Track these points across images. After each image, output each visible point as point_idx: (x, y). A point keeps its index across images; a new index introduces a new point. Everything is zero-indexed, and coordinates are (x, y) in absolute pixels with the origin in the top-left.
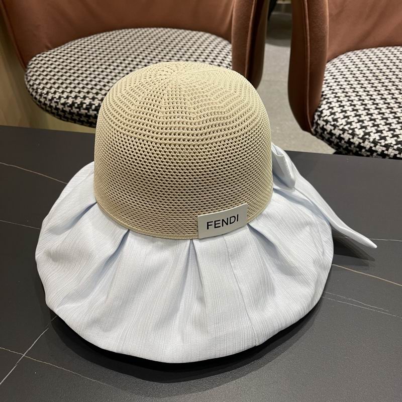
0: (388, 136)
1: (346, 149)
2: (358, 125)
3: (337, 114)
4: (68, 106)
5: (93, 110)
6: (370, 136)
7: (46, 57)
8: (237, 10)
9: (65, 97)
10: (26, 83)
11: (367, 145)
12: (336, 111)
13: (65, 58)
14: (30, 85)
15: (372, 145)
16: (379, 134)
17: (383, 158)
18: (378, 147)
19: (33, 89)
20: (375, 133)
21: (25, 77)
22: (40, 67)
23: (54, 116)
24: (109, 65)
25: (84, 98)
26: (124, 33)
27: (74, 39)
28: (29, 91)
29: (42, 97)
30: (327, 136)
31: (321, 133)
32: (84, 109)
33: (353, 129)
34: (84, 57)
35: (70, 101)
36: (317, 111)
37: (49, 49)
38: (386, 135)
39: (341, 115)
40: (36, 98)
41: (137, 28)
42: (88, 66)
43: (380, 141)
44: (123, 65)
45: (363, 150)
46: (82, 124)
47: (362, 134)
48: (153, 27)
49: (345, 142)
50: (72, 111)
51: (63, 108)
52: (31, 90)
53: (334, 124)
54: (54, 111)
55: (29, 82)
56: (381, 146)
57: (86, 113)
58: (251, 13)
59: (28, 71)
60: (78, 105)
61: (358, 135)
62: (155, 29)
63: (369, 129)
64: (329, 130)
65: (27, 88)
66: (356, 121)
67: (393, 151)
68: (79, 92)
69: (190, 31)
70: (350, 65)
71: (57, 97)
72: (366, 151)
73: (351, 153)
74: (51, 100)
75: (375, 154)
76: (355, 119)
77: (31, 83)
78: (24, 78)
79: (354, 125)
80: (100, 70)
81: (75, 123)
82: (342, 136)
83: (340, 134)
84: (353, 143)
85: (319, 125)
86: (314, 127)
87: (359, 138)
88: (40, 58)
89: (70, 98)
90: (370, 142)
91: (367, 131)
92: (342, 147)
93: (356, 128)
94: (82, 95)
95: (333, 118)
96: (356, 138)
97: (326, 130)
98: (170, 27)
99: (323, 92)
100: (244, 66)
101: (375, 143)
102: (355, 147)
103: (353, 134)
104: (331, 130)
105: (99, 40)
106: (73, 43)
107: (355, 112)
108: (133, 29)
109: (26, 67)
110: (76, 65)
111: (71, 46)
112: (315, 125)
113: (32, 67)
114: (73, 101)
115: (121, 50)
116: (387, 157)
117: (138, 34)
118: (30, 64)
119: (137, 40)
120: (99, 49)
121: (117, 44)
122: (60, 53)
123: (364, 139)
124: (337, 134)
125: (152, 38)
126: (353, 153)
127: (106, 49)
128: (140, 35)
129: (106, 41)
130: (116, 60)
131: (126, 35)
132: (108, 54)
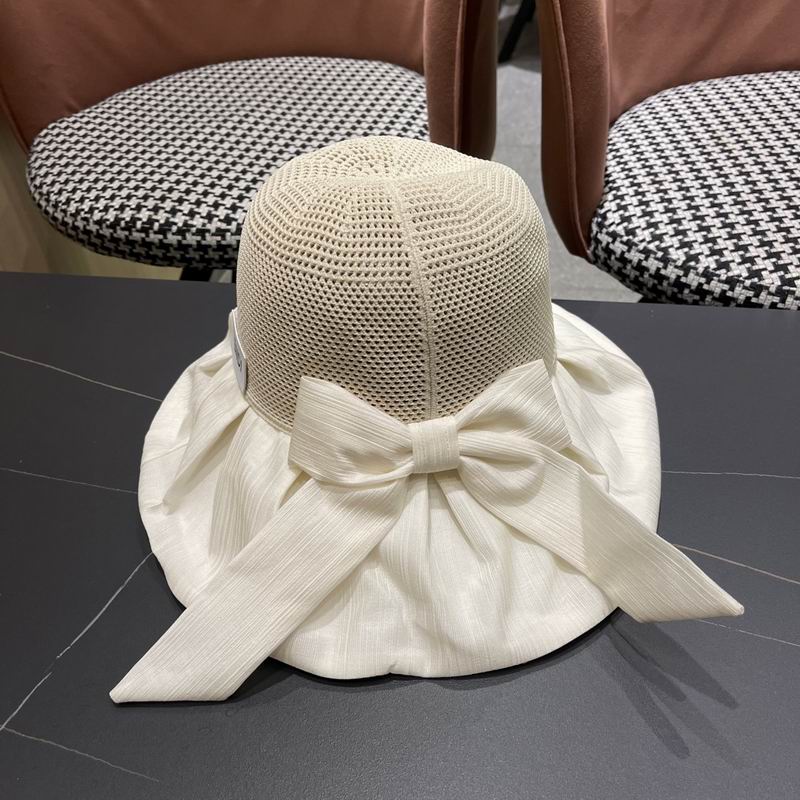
0: (733, 261)
1: (654, 289)
2: (675, 241)
3: (633, 219)
4: (108, 227)
5: (155, 233)
6: (698, 261)
7: (66, 128)
8: (429, 19)
9: (101, 208)
10: (29, 182)
11: (693, 280)
12: (632, 213)
13: (104, 127)
14: (35, 186)
15: (703, 280)
16: (717, 257)
17: (724, 306)
18: (713, 283)
19: (41, 194)
20: (707, 256)
21: (27, 170)
22: (55, 150)
23: (84, 245)
24: (189, 140)
25: (139, 208)
26: (222, 71)
27: (124, 88)
28: (34, 199)
29: (59, 209)
30: (616, 265)
31: (605, 259)
32: (138, 231)
33: (665, 250)
34: (140, 124)
35: (111, 216)
36: (595, 214)
37: (73, 111)
38: (730, 259)
39: (642, 222)
40: (47, 212)
41: (248, 59)
42: (147, 143)
43: (718, 272)
44: (217, 138)
45: (686, 291)
46: (138, 261)
47: (684, 258)
48: (280, 56)
49: (650, 275)
50: (115, 235)
51: (98, 230)
52: (37, 197)
53: (628, 240)
54: (81, 236)
55: (33, 179)
56: (719, 281)
57: (143, 239)
58: (457, 24)
59: (33, 159)
60: (126, 223)
61: (675, 261)
62: (284, 59)
63: (697, 249)
64: (619, 252)
65: (30, 192)
66: (672, 232)
67: (744, 291)
68: (129, 197)
69: (352, 61)
70: (667, 117)
71: (86, 210)
72: (691, 291)
73: (664, 298)
74: (74, 216)
75: (708, 298)
76: (670, 229)
77: (38, 182)
78: (25, 172)
79: (668, 241)
80: (171, 150)
81: (124, 258)
82: (644, 263)
83: (640, 261)
84: (666, 278)
85: (601, 243)
86: (592, 248)
87: (676, 267)
88: (56, 131)
89: (111, 210)
90: (697, 274)
91: (692, 252)
92: (646, 285)
93: (672, 246)
94: (133, 203)
96: (670, 268)
97: (613, 252)
98: (312, 55)
99: (609, 175)
100: (452, 129)
101: (708, 275)
102: (669, 284)
103: (666, 260)
104: (623, 253)
105: (172, 88)
106: (121, 97)
107: (670, 214)
108: (239, 62)
109: (29, 149)
110: (125, 142)
111: (116, 103)
112: (593, 242)
113: (39, 149)
114: (117, 215)
115: (214, 107)
116: (733, 304)
117: (249, 72)
118: (35, 143)
119: (247, 85)
120: (171, 106)
121: (207, 94)
122: (95, 118)
123: (686, 268)
124: (635, 260)
125: (276, 78)
126: (667, 298)
127: (185, 106)
128: (253, 74)
129: (186, 89)
130: (203, 127)
131: (226, 74)
132: (187, 117)
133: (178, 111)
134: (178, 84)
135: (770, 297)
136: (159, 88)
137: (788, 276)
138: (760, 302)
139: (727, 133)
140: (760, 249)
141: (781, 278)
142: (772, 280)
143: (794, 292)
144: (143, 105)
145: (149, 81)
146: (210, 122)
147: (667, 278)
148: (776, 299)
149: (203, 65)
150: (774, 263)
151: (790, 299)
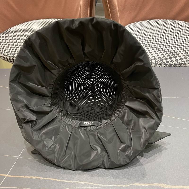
8: (82, 12)
9: (13, 54)
13: (9, 36)
26: (34, 22)
29: (3, 54)
34: (18, 35)
37: (1, 32)
48: (46, 18)
51: (13, 59)
54: (8, 60)
58: (88, 13)
71: (10, 54)
74: (7, 56)
89: (15, 54)
106: (11, 29)
108: (37, 20)
110: (15, 39)
121: (32, 28)
122: (7, 34)
128: (41, 23)
133: (26, 32)
134: (24, 25)
135: (154, 65)
136: (20, 26)
137: (157, 60)
140: (151, 56)
141: (155, 61)
143: (158, 64)
145: (17, 25)
149: (29, 21)
150: (154, 58)
151: (157, 65)
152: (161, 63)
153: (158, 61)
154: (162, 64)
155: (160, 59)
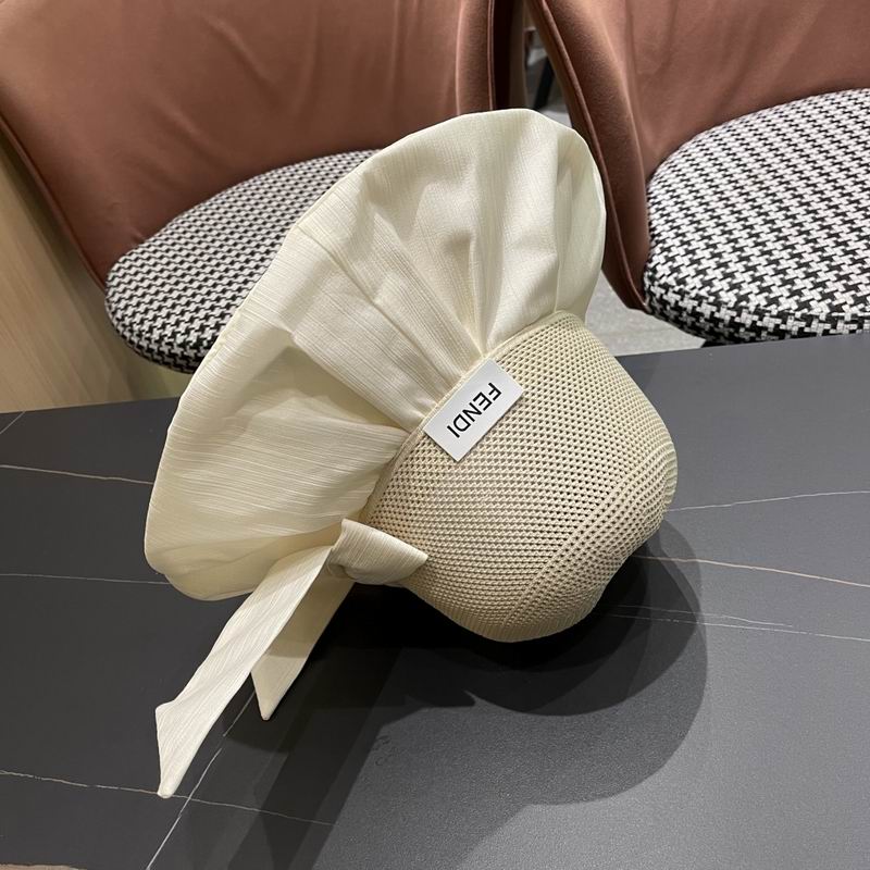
0: (782, 296)
1: (711, 332)
2: (725, 284)
3: (682, 268)
4: (191, 348)
6: (748, 301)
7: (136, 260)
9: (183, 331)
10: (111, 316)
11: (747, 319)
12: (680, 263)
13: (171, 254)
14: (118, 319)
15: (756, 318)
16: (766, 294)
17: (780, 339)
18: (765, 319)
19: (124, 326)
20: (757, 294)
21: (106, 304)
23: (170, 368)
24: (252, 254)
25: (218, 326)
26: (271, 181)
27: (181, 212)
28: (118, 331)
29: (143, 338)
31: (662, 309)
33: (716, 294)
34: (204, 245)
35: (193, 337)
36: (646, 269)
37: (139, 242)
38: (778, 294)
39: (691, 271)
40: (132, 342)
41: (293, 164)
42: (214, 262)
43: (768, 309)
45: (742, 330)
47: (735, 300)
48: (322, 156)
49: (706, 320)
51: (182, 353)
52: (121, 329)
53: (681, 290)
54: (167, 359)
55: (114, 313)
56: (772, 317)
59: (110, 293)
61: (726, 304)
62: (327, 158)
63: (746, 289)
64: (673, 302)
65: (113, 325)
66: (721, 276)
67: (796, 323)
68: (207, 317)
71: (169, 335)
72: (747, 330)
73: (722, 340)
74: (159, 342)
75: (764, 334)
76: (718, 273)
77: (119, 315)
78: (104, 307)
79: (718, 285)
80: (237, 266)
82: (698, 309)
83: (694, 308)
85: (655, 295)
86: (648, 300)
87: (729, 309)
88: (127, 264)
89: (192, 332)
90: (750, 313)
91: (742, 293)
92: (703, 329)
93: (722, 290)
94: (212, 322)
95: (675, 278)
96: (723, 310)
97: (667, 303)
98: (353, 150)
99: (654, 229)
101: (760, 312)
102: (725, 326)
103: (718, 304)
104: (677, 302)
105: (227, 205)
106: (180, 221)
107: (717, 259)
108: (285, 168)
109: (105, 285)
110: (193, 265)
111: (177, 228)
112: (647, 295)
113: (115, 283)
114: (198, 337)
115: (269, 217)
116: (788, 336)
117: (296, 177)
118: (110, 278)
119: (297, 191)
120: (229, 223)
121: (261, 206)
122: (161, 245)
123: (738, 309)
124: (690, 308)
125: (323, 179)
126: (726, 338)
127: (242, 221)
128: (301, 179)
129: (239, 203)
130: (263, 239)
131: (275, 182)
132: (246, 232)
133: (237, 227)
134: (232, 200)
135: (821, 325)
136: (214, 206)
137: (835, 303)
138: (813, 331)
139: (764, 170)
140: (806, 281)
141: (829, 305)
142: (821, 309)
143: (843, 318)
144: (202, 226)
145: (204, 201)
146: (268, 233)
147: (722, 320)
148: (828, 326)
149: (252, 177)
150: (821, 293)
151: (840, 325)
152: (860, 314)
153: (845, 303)
154: (863, 318)
155: (853, 296)
